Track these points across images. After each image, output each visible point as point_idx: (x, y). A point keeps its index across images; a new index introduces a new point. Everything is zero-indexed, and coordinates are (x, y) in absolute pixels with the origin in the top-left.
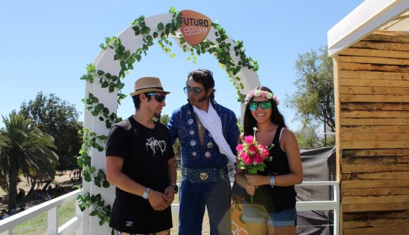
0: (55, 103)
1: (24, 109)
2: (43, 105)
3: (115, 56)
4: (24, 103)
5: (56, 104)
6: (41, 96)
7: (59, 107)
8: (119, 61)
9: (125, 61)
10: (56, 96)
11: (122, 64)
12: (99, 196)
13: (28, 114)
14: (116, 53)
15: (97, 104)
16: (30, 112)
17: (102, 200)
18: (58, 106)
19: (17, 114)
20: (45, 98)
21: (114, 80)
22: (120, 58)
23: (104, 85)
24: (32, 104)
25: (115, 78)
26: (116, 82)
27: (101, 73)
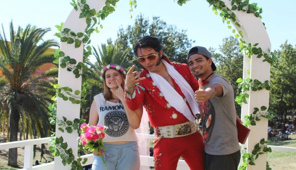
0: (160, 28)
1: (122, 37)
2: (144, 32)
3: (81, 14)
4: (121, 30)
5: (161, 31)
6: (141, 20)
7: (165, 34)
8: (84, 19)
9: (91, 18)
10: (161, 19)
11: (88, 21)
12: (61, 139)
13: (127, 43)
14: (81, 12)
15: (63, 58)
16: (128, 40)
17: (64, 142)
18: (163, 33)
19: (113, 43)
20: (146, 22)
21: (79, 37)
22: (85, 16)
23: (70, 41)
24: (131, 30)
25: (80, 35)
26: (81, 39)
27: (66, 31)
